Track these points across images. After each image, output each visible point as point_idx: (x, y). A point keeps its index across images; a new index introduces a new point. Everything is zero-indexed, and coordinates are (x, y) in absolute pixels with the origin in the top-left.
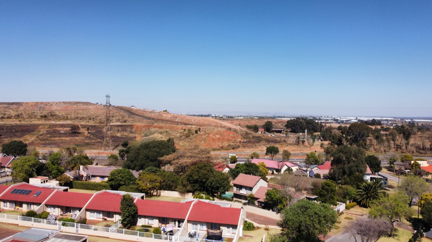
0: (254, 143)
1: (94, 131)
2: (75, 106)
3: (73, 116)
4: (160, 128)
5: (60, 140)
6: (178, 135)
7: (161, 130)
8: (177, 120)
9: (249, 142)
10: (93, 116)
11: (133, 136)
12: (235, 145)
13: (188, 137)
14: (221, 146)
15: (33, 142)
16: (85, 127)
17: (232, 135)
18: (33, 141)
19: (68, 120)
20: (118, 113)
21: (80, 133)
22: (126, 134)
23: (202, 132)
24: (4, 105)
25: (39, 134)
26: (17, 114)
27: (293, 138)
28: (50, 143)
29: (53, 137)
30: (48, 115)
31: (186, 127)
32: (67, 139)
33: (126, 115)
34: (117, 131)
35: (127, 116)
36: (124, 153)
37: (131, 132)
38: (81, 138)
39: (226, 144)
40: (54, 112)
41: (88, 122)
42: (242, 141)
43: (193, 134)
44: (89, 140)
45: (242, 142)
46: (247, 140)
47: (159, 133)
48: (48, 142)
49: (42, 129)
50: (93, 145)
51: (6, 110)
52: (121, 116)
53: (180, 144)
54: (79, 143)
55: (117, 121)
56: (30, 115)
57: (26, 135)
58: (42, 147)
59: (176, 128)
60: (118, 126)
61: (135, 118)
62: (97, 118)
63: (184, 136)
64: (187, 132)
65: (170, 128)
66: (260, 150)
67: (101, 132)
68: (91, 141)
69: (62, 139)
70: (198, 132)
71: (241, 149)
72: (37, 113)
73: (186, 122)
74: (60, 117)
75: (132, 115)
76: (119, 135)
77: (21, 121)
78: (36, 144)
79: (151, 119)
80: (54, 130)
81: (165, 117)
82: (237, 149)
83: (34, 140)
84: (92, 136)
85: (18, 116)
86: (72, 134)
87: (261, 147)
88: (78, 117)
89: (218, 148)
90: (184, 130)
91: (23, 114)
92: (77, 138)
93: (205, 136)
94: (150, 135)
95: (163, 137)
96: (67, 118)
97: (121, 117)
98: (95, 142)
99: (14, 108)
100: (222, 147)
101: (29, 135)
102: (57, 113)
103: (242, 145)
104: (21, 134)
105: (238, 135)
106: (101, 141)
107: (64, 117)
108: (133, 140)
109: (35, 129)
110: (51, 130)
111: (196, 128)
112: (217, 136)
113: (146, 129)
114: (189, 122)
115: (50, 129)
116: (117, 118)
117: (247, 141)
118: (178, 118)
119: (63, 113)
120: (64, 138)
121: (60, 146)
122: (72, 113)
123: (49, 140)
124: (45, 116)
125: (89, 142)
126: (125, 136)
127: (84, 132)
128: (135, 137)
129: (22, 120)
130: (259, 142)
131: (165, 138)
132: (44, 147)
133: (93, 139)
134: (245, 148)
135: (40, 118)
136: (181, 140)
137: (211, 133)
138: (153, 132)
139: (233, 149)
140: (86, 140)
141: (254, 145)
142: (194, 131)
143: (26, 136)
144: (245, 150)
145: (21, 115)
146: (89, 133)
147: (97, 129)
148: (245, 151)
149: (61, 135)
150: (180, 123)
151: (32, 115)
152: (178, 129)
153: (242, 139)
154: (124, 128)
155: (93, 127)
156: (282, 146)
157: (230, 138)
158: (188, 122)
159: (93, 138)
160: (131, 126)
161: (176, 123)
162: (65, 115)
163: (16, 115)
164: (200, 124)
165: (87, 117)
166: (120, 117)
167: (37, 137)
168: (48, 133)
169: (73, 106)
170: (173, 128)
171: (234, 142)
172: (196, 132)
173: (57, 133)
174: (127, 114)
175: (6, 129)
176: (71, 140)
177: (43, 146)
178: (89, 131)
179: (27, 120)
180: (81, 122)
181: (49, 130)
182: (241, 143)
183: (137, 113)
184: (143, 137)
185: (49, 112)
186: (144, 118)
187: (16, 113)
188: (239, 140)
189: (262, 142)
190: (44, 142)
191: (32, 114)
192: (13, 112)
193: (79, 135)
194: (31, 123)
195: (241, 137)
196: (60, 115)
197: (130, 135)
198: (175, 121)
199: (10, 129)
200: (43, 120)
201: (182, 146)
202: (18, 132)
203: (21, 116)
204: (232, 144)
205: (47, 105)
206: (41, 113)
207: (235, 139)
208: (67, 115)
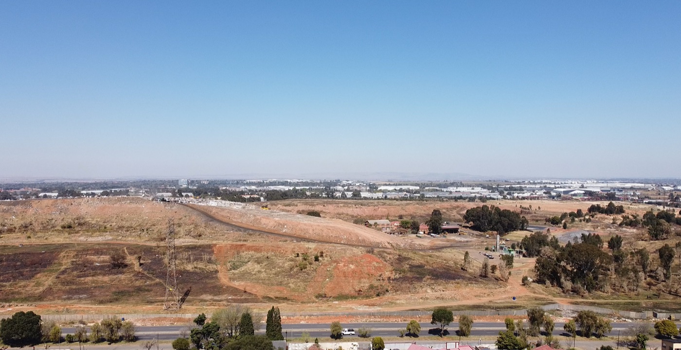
0: (411, 280)
1: (150, 261)
2: (117, 205)
3: (114, 224)
4: (257, 250)
5: (93, 282)
6: (287, 265)
7: (259, 255)
8: (284, 231)
9: (404, 279)
10: (147, 224)
11: (213, 270)
12: (381, 285)
13: (303, 270)
14: (357, 289)
15: (51, 288)
16: (135, 253)
17: (375, 263)
18: (50, 286)
19: (107, 232)
20: (187, 217)
21: (126, 266)
22: (201, 265)
23: (326, 259)
24: (3, 206)
25: (61, 270)
26: (24, 223)
27: (477, 247)
28: (78, 289)
29: (82, 277)
30: (74, 223)
31: (300, 248)
32: (106, 278)
33: (200, 220)
34: (187, 259)
35: (203, 225)
36: (198, 336)
37: (210, 261)
38: (129, 276)
39: (365, 284)
40: (83, 218)
41: (139, 236)
42: (393, 277)
43: (311, 264)
44: (141, 281)
45: (393, 280)
46: (401, 276)
47: (255, 261)
48: (74, 287)
49: (65, 258)
50: (148, 291)
51: (5, 215)
52: (192, 224)
53: (291, 285)
54: (125, 289)
55: (186, 235)
56: (45, 225)
57: (38, 273)
58: (65, 299)
59: (283, 250)
60: (188, 248)
61: (216, 228)
62: (153, 227)
63: (297, 266)
64: (300, 258)
65: (272, 251)
66: (422, 298)
67: (159, 262)
68: (145, 282)
69: (97, 280)
70: (320, 258)
71: (390, 295)
72: (56, 221)
73: (299, 233)
74: (94, 227)
75: (211, 223)
76: (189, 267)
77: (29, 237)
78: (56, 293)
79: (242, 229)
80: (82, 261)
81: (265, 224)
82: (384, 295)
83: (52, 284)
84: (145, 273)
85: (25, 228)
86: (113, 268)
87: (424, 289)
88: (123, 227)
89: (353, 292)
90: (296, 255)
91: (33, 222)
92: (122, 277)
93: (332, 267)
94: (241, 266)
95: (263, 270)
96: (105, 228)
97: (193, 226)
98: (150, 285)
99: (18, 212)
100: (360, 291)
101: (44, 272)
102: (88, 219)
103: (393, 287)
104: (30, 271)
105: (385, 263)
106: (161, 281)
107: (100, 227)
108: (213, 278)
109: (54, 258)
110: (79, 261)
111: (315, 250)
112: (351, 265)
113: (234, 254)
114: (304, 234)
115: (78, 259)
116: (187, 228)
117: (400, 278)
118: (285, 226)
119: (99, 220)
120: (100, 278)
121: (95, 296)
122: (113, 219)
123: (76, 284)
124: (70, 227)
125: (142, 284)
126: (200, 269)
127: (132, 264)
128: (217, 272)
129: (32, 236)
130: (419, 279)
131: (265, 272)
132: (69, 299)
133: (148, 278)
134: (398, 293)
135: (61, 229)
136: (291, 276)
137: (341, 261)
138: (246, 260)
139: (378, 295)
140: (137, 280)
141: (411, 286)
142: (313, 257)
143: (39, 275)
144: (397, 297)
145: (31, 224)
146: (141, 264)
147: (154, 257)
148: (398, 299)
149: (96, 270)
150: (290, 236)
151: (48, 225)
152: (287, 252)
153: (391, 271)
154: (197, 252)
155: (148, 250)
156: (459, 285)
157: (373, 271)
158: (302, 234)
159: (148, 275)
160: (209, 246)
161: (284, 239)
162: (101, 223)
163: (22, 225)
164: (323, 236)
165: (137, 226)
166: (191, 226)
167: (58, 278)
168: (76, 266)
169: (115, 205)
170: (279, 249)
171: (380, 280)
172: (317, 259)
173: (90, 267)
174: (203, 220)
175: (6, 260)
176: (112, 281)
177: (67, 296)
178: (142, 262)
179: (39, 234)
180: (128, 236)
181: (76, 262)
182: (391, 281)
183: (220, 218)
184: (229, 270)
185: (75, 217)
186: (231, 228)
187: (22, 222)
188: (388, 274)
189: (424, 279)
190: (68, 287)
191: (47, 222)
192: (17, 219)
193: (125, 270)
194: (46, 242)
195: (391, 268)
196: (93, 222)
197: (208, 267)
198: (281, 232)
199: (13, 260)
200: (67, 235)
201: (293, 290)
202: (25, 266)
203: (30, 227)
204: (376, 283)
205: (72, 204)
206: (62, 220)
207: (380, 273)
208: (104, 222)
